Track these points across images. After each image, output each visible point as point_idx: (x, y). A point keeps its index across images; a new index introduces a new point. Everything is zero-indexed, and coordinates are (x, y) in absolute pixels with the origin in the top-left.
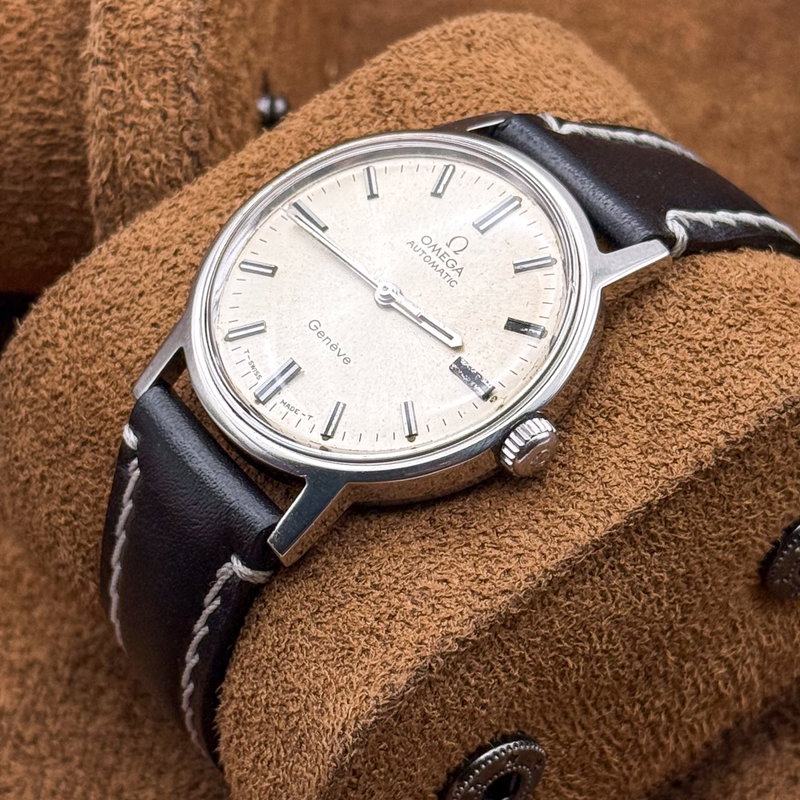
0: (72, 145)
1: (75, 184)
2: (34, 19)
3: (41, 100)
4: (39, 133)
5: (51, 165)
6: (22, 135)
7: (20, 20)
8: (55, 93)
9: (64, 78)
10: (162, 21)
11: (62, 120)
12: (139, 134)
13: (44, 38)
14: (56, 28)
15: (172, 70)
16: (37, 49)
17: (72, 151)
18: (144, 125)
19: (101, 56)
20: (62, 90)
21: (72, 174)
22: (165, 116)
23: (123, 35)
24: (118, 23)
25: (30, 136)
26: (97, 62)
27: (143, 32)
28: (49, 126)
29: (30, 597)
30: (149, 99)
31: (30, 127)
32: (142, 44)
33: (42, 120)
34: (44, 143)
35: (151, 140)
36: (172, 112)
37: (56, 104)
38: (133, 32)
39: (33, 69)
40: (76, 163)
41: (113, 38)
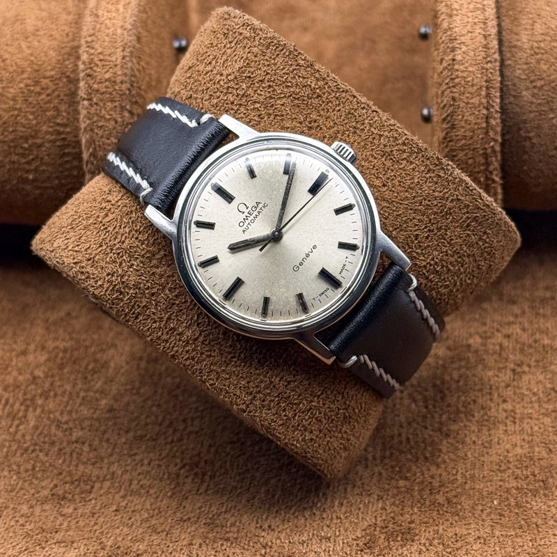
0: (74, 144)
1: (75, 163)
2: (54, 88)
3: (58, 124)
4: (59, 140)
5: (64, 154)
6: (50, 141)
7: (47, 88)
8: (65, 120)
9: (69, 113)
10: (113, 79)
11: (69, 133)
12: (105, 131)
13: (59, 96)
14: (64, 91)
15: (119, 101)
16: (56, 101)
17: (74, 147)
18: (107, 127)
19: (85, 96)
20: (68, 119)
21: (74, 159)
22: (116, 122)
23: (96, 86)
24: (93, 81)
25: (54, 141)
26: (84, 99)
27: (104, 85)
28: (63, 136)
29: (62, 364)
30: (109, 115)
31: (53, 137)
32: (104, 90)
33: (59, 133)
34: (61, 144)
35: (110, 134)
36: (119, 120)
37: (65, 125)
38: (100, 85)
39: (54, 111)
40: (76, 153)
41: (91, 87)
